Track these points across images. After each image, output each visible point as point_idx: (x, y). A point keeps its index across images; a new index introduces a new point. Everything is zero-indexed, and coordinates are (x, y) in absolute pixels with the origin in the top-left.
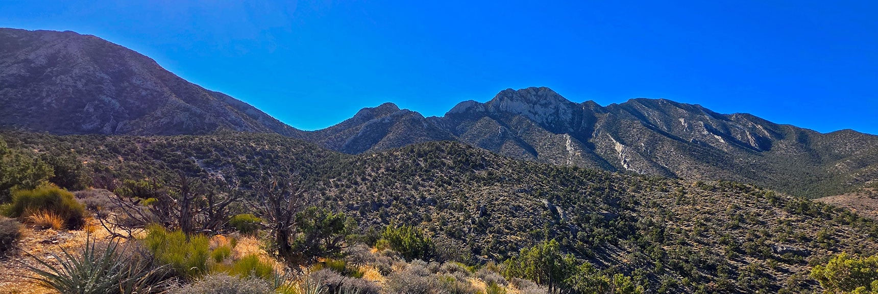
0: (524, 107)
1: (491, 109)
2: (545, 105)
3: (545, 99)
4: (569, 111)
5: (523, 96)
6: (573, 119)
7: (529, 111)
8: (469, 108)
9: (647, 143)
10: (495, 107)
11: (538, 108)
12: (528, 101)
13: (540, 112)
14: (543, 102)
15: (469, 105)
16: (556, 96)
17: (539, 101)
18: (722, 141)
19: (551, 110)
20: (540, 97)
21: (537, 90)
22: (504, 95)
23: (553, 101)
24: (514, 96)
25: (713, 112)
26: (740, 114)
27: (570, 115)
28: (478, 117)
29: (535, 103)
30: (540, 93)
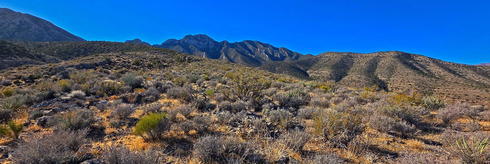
0: (195, 42)
1: (181, 42)
2: (204, 42)
3: (204, 39)
4: (213, 45)
5: (195, 38)
6: (214, 47)
7: (197, 44)
8: (172, 42)
9: (233, 56)
10: (183, 42)
11: (201, 42)
12: (197, 40)
13: (201, 44)
14: (203, 40)
15: (172, 40)
16: (209, 38)
17: (202, 40)
18: (267, 57)
19: (206, 43)
20: (202, 38)
21: (201, 35)
22: (187, 37)
23: (207, 40)
24: (191, 37)
25: (274, 47)
26: (282, 48)
27: (213, 46)
28: (175, 45)
29: (200, 41)
30: (202, 37)
